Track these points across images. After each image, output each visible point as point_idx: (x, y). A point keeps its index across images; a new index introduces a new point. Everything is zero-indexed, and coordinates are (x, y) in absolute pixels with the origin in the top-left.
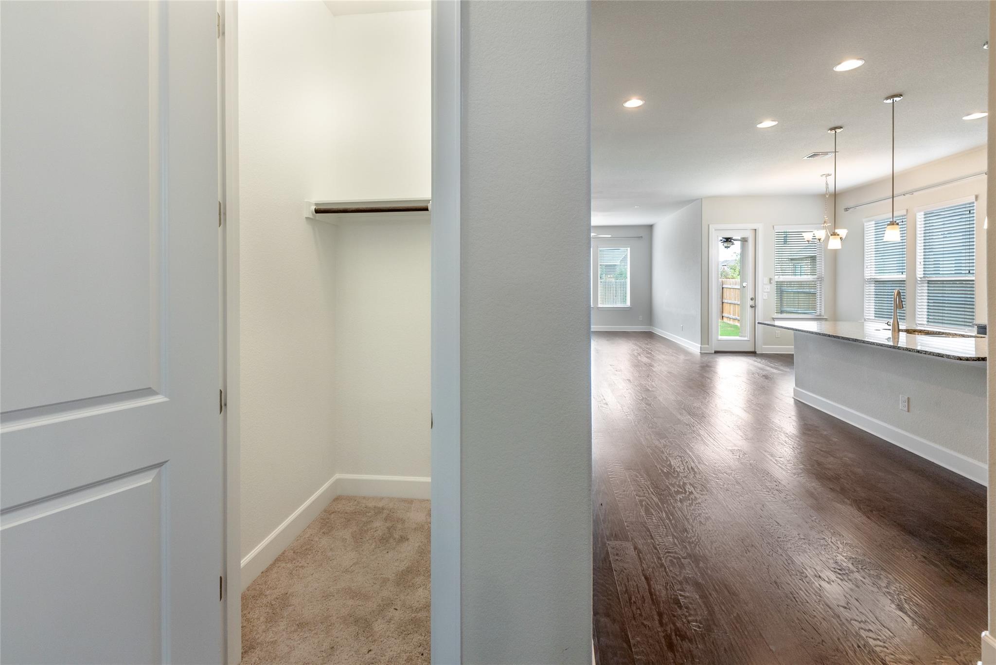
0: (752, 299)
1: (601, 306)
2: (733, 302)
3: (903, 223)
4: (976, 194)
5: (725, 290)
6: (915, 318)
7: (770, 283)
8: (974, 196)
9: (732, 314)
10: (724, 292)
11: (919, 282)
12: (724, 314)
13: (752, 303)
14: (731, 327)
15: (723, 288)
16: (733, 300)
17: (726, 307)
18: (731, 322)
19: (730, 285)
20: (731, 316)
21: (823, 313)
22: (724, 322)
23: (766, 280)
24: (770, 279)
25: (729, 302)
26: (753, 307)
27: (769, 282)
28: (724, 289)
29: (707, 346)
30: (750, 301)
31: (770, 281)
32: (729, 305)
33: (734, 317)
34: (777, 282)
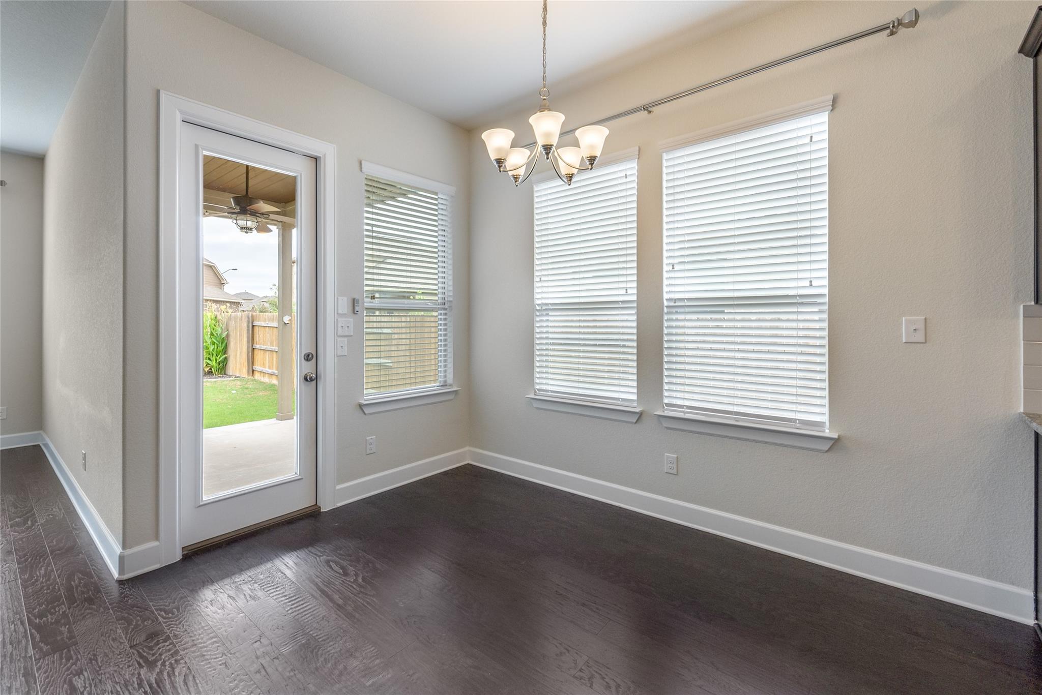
2: (269, 347)
3: (628, 180)
5: (256, 329)
9: (267, 365)
10: (255, 331)
12: (256, 367)
13: (309, 368)
14: (265, 389)
15: (253, 326)
16: (269, 344)
17: (259, 356)
18: (266, 379)
19: (265, 321)
20: (267, 370)
22: (255, 380)
23: (344, 305)
24: (354, 302)
25: (263, 347)
27: (351, 308)
28: (255, 327)
29: (156, 543)
31: (354, 307)
32: (262, 352)
33: (270, 371)
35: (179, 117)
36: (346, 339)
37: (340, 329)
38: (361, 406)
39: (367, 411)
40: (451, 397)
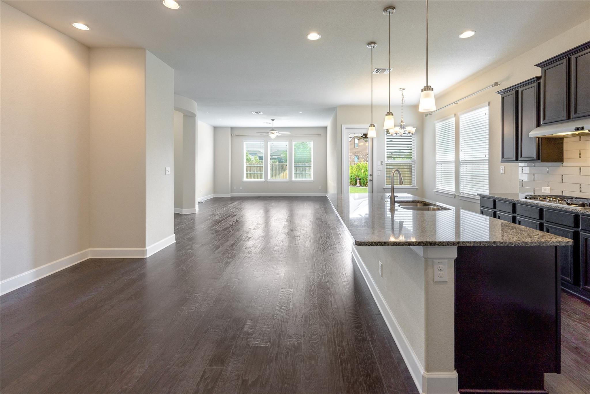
0: (370, 175)
1: (295, 180)
4: (489, 101)
6: (459, 188)
7: (382, 164)
8: (487, 103)
11: (461, 164)
21: (415, 185)
23: (379, 163)
24: (382, 162)
26: (371, 181)
30: (369, 176)
31: (382, 163)
34: (386, 164)
35: (345, 128)
36: (379, 171)
37: (378, 169)
38: (384, 188)
39: (385, 190)
40: (415, 190)
